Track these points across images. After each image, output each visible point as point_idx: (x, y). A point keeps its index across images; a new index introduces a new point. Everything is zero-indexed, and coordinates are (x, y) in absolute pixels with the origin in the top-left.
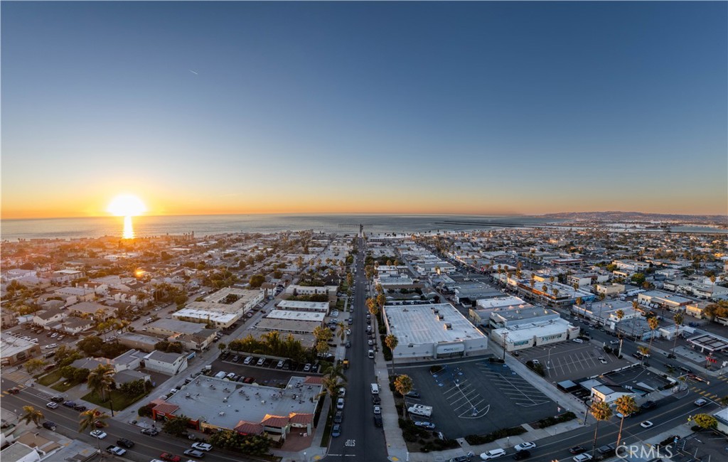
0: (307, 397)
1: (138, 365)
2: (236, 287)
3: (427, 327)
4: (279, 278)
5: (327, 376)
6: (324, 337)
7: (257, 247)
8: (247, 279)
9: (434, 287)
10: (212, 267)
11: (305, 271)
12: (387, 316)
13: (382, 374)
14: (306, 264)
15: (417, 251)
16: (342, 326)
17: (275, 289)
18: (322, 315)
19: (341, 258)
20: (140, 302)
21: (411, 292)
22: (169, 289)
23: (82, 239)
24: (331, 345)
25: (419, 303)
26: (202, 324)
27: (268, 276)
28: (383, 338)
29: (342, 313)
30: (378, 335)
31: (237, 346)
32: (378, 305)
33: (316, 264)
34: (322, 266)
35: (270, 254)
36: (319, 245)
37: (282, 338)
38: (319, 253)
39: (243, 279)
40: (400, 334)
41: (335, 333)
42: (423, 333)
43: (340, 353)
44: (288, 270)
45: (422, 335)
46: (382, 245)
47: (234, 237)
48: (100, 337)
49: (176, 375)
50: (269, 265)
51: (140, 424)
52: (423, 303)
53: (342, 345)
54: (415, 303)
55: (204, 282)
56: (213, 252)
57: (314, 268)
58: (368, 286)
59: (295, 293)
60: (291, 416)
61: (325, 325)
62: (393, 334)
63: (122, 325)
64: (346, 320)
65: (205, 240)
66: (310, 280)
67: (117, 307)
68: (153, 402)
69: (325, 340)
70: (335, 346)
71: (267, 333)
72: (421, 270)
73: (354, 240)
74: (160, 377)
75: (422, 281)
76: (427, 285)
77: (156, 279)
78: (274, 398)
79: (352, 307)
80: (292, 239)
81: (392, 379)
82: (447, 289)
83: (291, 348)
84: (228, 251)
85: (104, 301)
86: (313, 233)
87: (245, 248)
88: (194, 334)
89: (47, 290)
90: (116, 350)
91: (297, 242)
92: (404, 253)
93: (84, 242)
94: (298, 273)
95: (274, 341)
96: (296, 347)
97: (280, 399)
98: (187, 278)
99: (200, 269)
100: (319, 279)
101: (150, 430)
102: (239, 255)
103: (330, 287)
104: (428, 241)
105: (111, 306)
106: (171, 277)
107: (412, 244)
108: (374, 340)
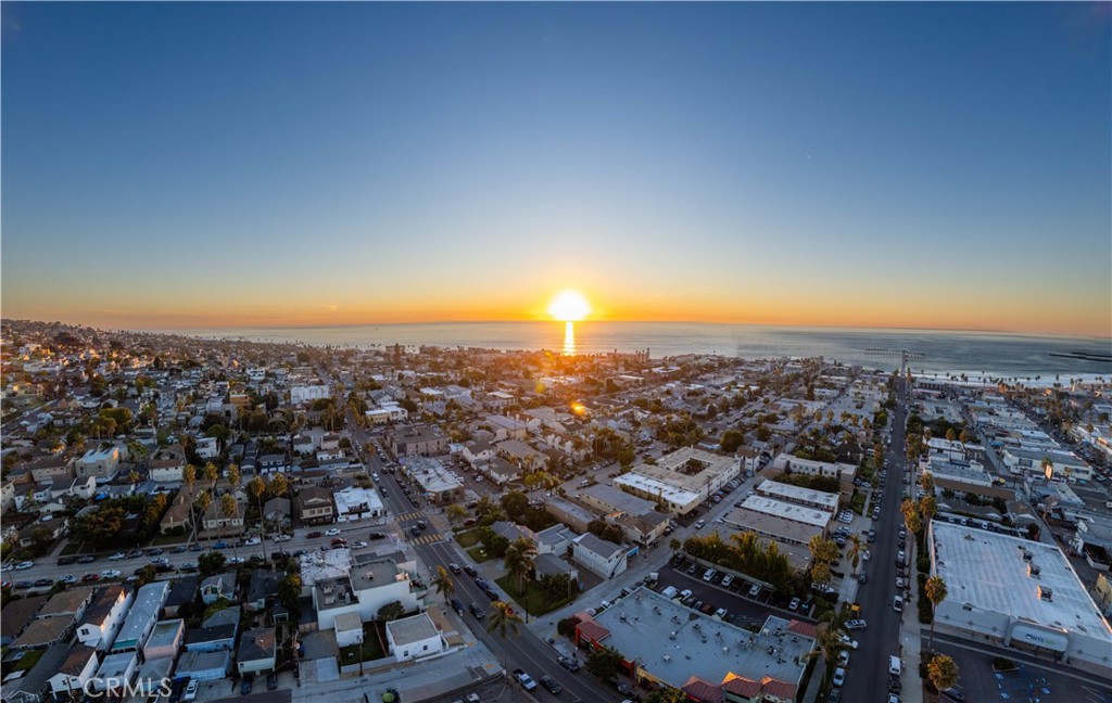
0: (790, 654)
1: (564, 551)
2: (702, 448)
3: (1003, 582)
4: (765, 440)
5: (824, 626)
6: (825, 556)
7: (734, 383)
8: (717, 436)
9: (1034, 503)
10: (670, 411)
11: (806, 432)
12: (935, 541)
13: (911, 644)
14: (808, 418)
15: (1006, 417)
16: (856, 541)
17: (758, 458)
18: (826, 516)
19: (867, 414)
20: (576, 453)
21: (986, 504)
22: (613, 438)
23: (517, 352)
24: (834, 573)
25: (996, 530)
26: (651, 502)
27: (749, 434)
28: (922, 580)
29: (858, 518)
30: (915, 573)
31: (695, 548)
32: (921, 517)
33: (825, 420)
34: (833, 424)
35: (753, 397)
36: (832, 386)
37: (762, 546)
38: (831, 401)
39: (711, 437)
40: (952, 582)
41: (844, 552)
42: (994, 590)
43: (848, 590)
44: (779, 427)
45: (991, 593)
46: (939, 397)
47: (703, 361)
48: (526, 495)
49: (610, 578)
50: (751, 415)
51: (558, 647)
52: (1005, 532)
53: (854, 576)
54: (990, 528)
55: (658, 433)
56: (673, 385)
57: (821, 428)
58: (908, 474)
59: (788, 470)
60: (765, 682)
61: (829, 535)
62: (941, 577)
63: (552, 483)
64: (864, 533)
65: (664, 364)
66: (813, 448)
67: (548, 455)
68: (577, 615)
69: (826, 562)
70: (841, 576)
71: (739, 533)
72: (1010, 459)
73: (891, 380)
74: (591, 577)
75: (1010, 484)
76: (1019, 496)
77: (598, 419)
78: (742, 647)
79: (877, 509)
80: (789, 373)
81: (926, 656)
82: (1062, 516)
83: (771, 566)
84: (694, 387)
85: (535, 443)
86: (823, 363)
87: (718, 383)
88: (640, 516)
89: (480, 415)
90: (541, 520)
91: (797, 377)
92: (982, 419)
93: (519, 357)
94: (795, 434)
95: (749, 548)
96: (780, 564)
97: (750, 651)
98: (637, 424)
99: (655, 412)
100: (828, 448)
101: (570, 662)
102: (708, 395)
103: (844, 465)
104: (1033, 398)
105: (543, 452)
106: (617, 420)
107: (998, 402)
108: (906, 580)
